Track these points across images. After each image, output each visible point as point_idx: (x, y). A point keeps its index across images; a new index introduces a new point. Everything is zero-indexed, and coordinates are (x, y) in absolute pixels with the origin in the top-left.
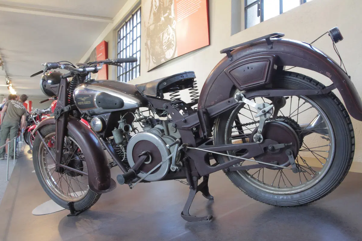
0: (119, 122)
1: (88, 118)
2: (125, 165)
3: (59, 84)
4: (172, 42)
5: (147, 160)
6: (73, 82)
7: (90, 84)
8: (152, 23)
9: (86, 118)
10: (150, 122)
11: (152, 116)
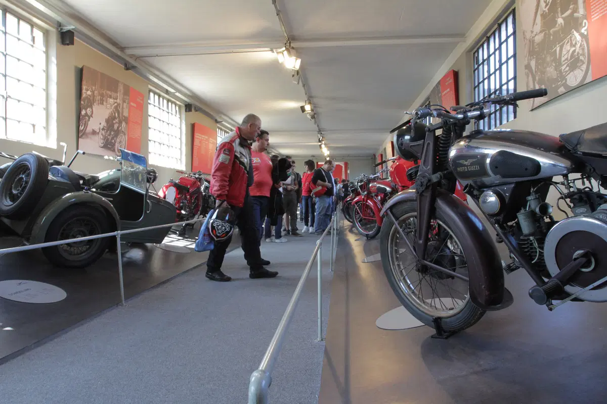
0: (529, 198)
1: (475, 192)
2: (539, 270)
3: (423, 140)
4: (581, 58)
5: (587, 264)
6: (444, 136)
7: (474, 138)
8: (538, 31)
9: (472, 192)
10: (585, 199)
11: (589, 188)
